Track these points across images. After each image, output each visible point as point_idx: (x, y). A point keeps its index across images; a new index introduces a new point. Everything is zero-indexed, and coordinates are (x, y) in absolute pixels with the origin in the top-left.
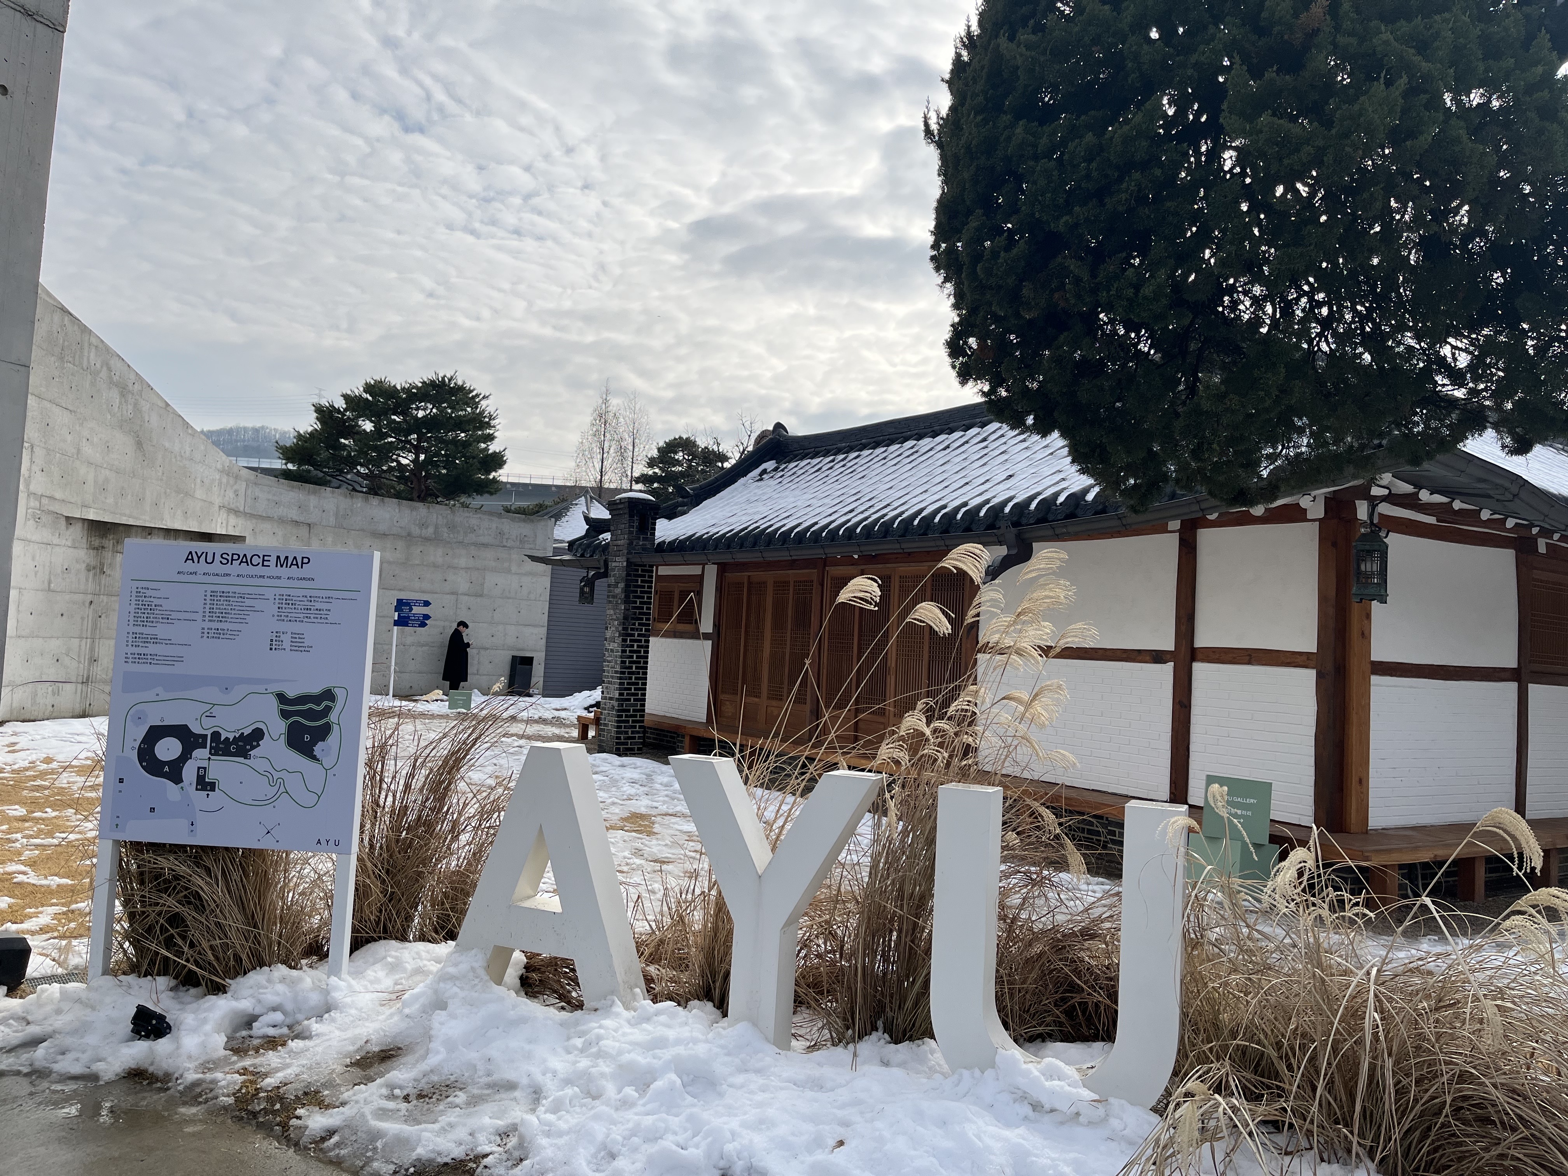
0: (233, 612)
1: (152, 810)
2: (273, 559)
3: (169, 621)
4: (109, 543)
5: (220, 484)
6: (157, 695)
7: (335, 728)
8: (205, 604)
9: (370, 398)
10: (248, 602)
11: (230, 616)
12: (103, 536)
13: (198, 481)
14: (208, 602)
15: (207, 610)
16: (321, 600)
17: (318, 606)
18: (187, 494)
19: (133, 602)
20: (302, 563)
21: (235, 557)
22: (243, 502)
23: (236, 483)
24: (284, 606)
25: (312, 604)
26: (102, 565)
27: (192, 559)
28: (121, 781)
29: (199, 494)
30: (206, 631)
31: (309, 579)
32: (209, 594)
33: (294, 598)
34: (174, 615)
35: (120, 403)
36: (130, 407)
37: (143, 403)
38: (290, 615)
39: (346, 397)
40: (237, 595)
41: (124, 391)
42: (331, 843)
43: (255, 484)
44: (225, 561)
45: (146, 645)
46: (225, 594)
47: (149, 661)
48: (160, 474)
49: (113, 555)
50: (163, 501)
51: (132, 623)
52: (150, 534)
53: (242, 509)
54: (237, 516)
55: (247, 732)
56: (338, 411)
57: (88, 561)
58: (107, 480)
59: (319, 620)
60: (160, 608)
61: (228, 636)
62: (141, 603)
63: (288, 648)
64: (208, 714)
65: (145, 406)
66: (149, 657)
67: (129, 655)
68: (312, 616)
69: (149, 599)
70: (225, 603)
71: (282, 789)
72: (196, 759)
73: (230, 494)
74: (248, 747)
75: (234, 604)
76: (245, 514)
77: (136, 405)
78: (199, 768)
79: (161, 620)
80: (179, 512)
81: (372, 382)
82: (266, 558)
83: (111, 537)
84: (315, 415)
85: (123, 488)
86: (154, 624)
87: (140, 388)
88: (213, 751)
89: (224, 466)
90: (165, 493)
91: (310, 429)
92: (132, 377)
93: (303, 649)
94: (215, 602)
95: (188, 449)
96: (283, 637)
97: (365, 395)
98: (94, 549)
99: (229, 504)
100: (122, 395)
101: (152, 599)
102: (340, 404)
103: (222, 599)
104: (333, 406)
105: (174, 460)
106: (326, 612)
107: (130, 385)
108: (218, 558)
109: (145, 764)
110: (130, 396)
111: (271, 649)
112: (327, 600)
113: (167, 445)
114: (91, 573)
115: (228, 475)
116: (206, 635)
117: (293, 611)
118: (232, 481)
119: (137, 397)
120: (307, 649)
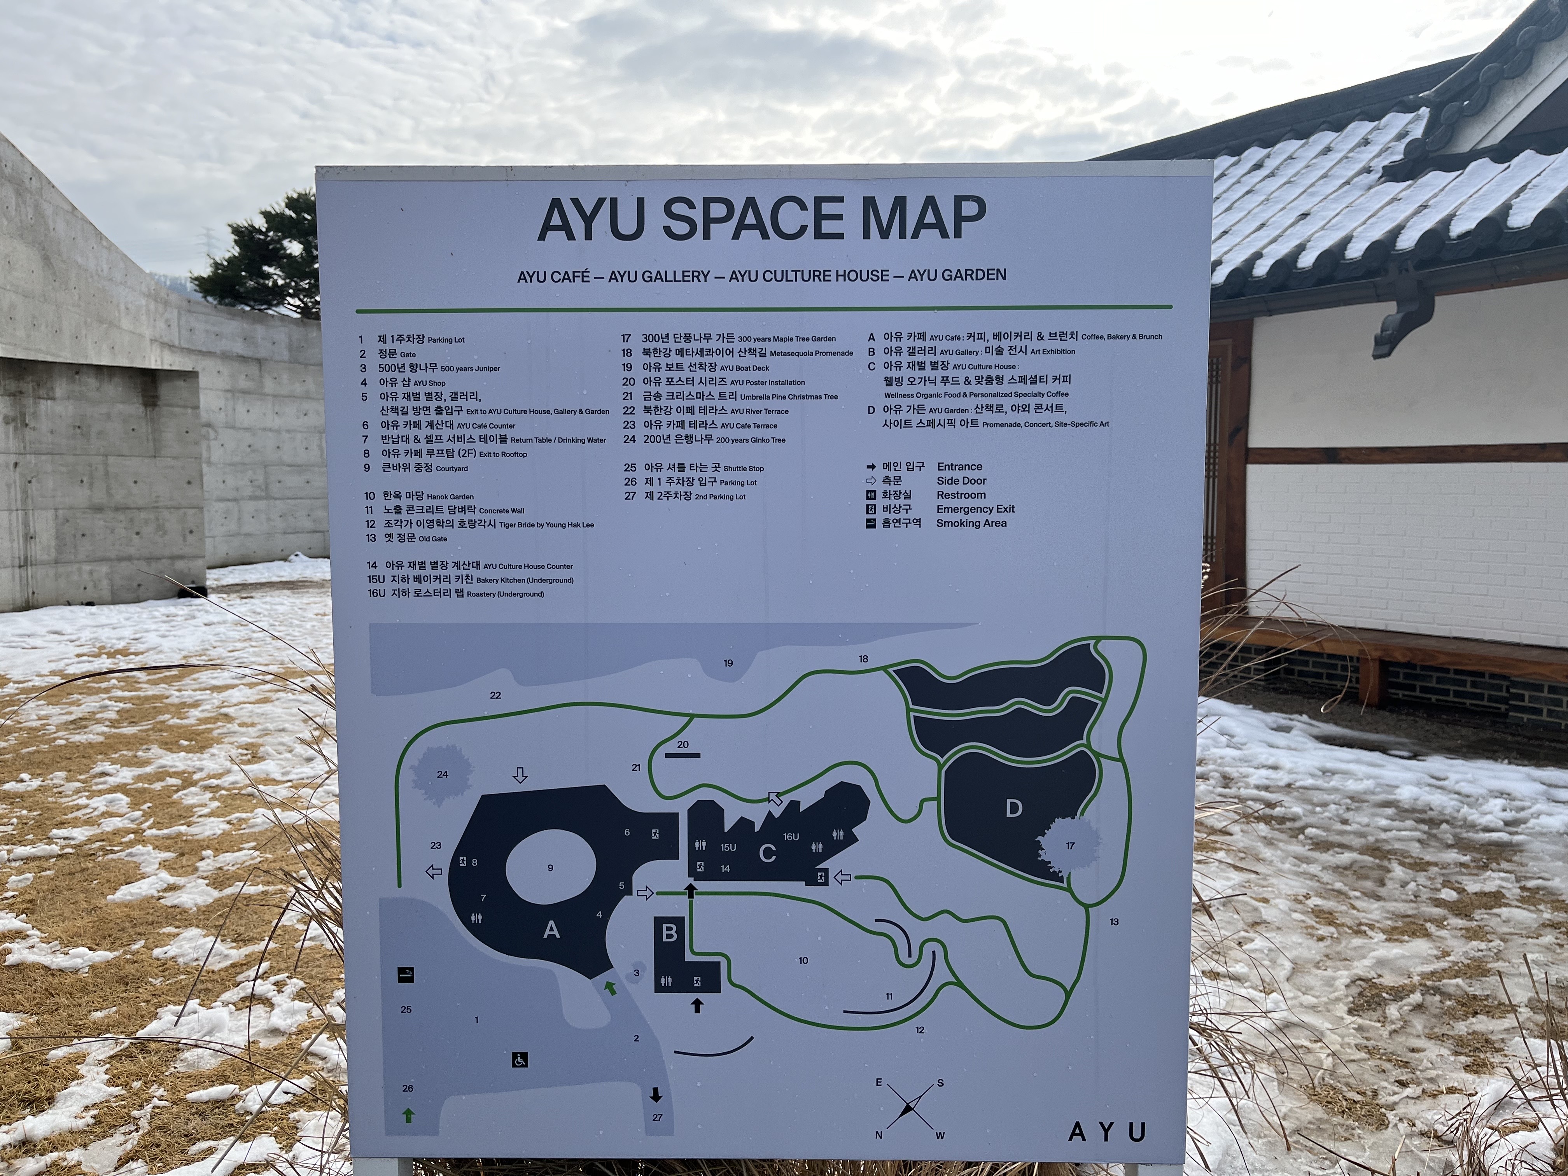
0: (729, 404)
1: (520, 1059)
2: (853, 211)
3: (510, 447)
4: (28, 387)
5: (148, 311)
6: (496, 696)
7: (1110, 773)
8: (628, 382)
9: (293, 215)
10: (780, 368)
11: (719, 419)
12: (19, 378)
13: (122, 307)
14: (638, 373)
15: (639, 403)
16: (1035, 344)
17: (1028, 365)
18: (111, 324)
19: (375, 389)
20: (959, 219)
21: (718, 210)
22: (177, 334)
23: (166, 310)
24: (905, 373)
25: (1006, 359)
26: (23, 415)
27: (566, 227)
28: (405, 975)
29: (126, 323)
30: (641, 475)
31: (987, 274)
32: (637, 345)
33: (940, 345)
34: (524, 427)
35: (18, 205)
36: (30, 211)
37: (45, 205)
38: (929, 403)
39: (267, 215)
40: (737, 345)
41: (20, 190)
42: (1119, 1133)
43: (189, 311)
44: (681, 228)
45: (437, 531)
46: (695, 345)
47: (454, 585)
48: (76, 298)
49: (35, 403)
50: (84, 332)
51: (377, 460)
52: (77, 373)
53: (177, 343)
54: (173, 352)
55: (808, 798)
56: (259, 231)
57: (4, 411)
58: (13, 306)
59: (1033, 417)
60: (471, 404)
61: (718, 489)
62: (400, 389)
63: (930, 517)
64: (672, 747)
65: (49, 211)
66: (452, 572)
67: (381, 571)
68: (1008, 403)
69: (430, 375)
70: (699, 374)
71: (942, 974)
72: (648, 893)
73: (161, 324)
74: (817, 847)
75: (730, 376)
76: (182, 349)
77: (37, 207)
78: (659, 922)
79: (480, 447)
80: (105, 347)
81: (295, 196)
82: (827, 209)
83: (30, 378)
84: (233, 237)
85: (34, 317)
86: (456, 462)
87: (39, 185)
88: (700, 867)
89: (149, 289)
90: (86, 323)
91: (228, 255)
92: (29, 171)
93: (981, 517)
94: (664, 374)
95: (106, 267)
96: (908, 482)
97: (289, 212)
98: (10, 395)
99: (161, 337)
100: (19, 194)
101: (438, 375)
102: (260, 223)
103: (686, 360)
104: (252, 226)
105: (90, 280)
106: (1055, 387)
107: (27, 181)
108: (656, 218)
109: (477, 918)
110: (28, 195)
111: (871, 524)
112: (1058, 344)
113: (80, 260)
114: (11, 428)
115: (155, 300)
116: (641, 488)
117: (940, 388)
118: (161, 309)
119: (37, 197)
120: (995, 517)
